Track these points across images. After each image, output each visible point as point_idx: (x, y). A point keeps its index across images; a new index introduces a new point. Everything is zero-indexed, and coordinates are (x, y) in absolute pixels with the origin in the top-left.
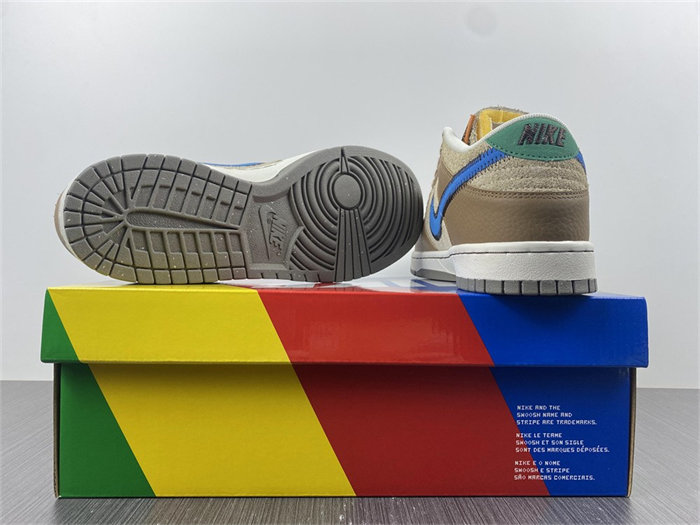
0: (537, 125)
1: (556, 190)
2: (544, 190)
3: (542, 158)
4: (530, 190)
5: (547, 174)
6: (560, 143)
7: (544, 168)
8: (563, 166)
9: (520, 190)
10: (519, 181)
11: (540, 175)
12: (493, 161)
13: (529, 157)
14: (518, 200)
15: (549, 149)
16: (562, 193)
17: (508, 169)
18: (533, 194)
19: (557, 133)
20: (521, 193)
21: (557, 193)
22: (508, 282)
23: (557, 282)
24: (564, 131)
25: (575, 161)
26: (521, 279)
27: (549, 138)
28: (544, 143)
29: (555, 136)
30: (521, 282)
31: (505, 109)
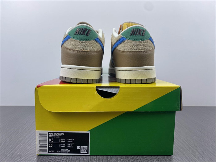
0: (136, 29)
1: (141, 50)
2: (137, 50)
3: (137, 40)
4: (133, 50)
5: (139, 45)
6: (143, 34)
7: (138, 43)
8: (144, 43)
9: (130, 50)
10: (130, 47)
11: (137, 45)
12: (123, 41)
13: (133, 40)
14: (129, 54)
15: (140, 37)
16: (143, 51)
17: (127, 44)
18: (134, 52)
19: (142, 32)
20: (130, 52)
21: (142, 51)
22: (127, 79)
23: (141, 79)
24: (145, 31)
25: (148, 40)
26: (130, 79)
27: (140, 33)
28: (138, 35)
29: (142, 33)
30: (130, 80)
31: (131, 22)
